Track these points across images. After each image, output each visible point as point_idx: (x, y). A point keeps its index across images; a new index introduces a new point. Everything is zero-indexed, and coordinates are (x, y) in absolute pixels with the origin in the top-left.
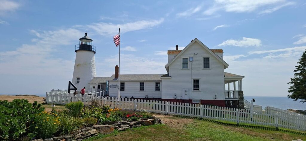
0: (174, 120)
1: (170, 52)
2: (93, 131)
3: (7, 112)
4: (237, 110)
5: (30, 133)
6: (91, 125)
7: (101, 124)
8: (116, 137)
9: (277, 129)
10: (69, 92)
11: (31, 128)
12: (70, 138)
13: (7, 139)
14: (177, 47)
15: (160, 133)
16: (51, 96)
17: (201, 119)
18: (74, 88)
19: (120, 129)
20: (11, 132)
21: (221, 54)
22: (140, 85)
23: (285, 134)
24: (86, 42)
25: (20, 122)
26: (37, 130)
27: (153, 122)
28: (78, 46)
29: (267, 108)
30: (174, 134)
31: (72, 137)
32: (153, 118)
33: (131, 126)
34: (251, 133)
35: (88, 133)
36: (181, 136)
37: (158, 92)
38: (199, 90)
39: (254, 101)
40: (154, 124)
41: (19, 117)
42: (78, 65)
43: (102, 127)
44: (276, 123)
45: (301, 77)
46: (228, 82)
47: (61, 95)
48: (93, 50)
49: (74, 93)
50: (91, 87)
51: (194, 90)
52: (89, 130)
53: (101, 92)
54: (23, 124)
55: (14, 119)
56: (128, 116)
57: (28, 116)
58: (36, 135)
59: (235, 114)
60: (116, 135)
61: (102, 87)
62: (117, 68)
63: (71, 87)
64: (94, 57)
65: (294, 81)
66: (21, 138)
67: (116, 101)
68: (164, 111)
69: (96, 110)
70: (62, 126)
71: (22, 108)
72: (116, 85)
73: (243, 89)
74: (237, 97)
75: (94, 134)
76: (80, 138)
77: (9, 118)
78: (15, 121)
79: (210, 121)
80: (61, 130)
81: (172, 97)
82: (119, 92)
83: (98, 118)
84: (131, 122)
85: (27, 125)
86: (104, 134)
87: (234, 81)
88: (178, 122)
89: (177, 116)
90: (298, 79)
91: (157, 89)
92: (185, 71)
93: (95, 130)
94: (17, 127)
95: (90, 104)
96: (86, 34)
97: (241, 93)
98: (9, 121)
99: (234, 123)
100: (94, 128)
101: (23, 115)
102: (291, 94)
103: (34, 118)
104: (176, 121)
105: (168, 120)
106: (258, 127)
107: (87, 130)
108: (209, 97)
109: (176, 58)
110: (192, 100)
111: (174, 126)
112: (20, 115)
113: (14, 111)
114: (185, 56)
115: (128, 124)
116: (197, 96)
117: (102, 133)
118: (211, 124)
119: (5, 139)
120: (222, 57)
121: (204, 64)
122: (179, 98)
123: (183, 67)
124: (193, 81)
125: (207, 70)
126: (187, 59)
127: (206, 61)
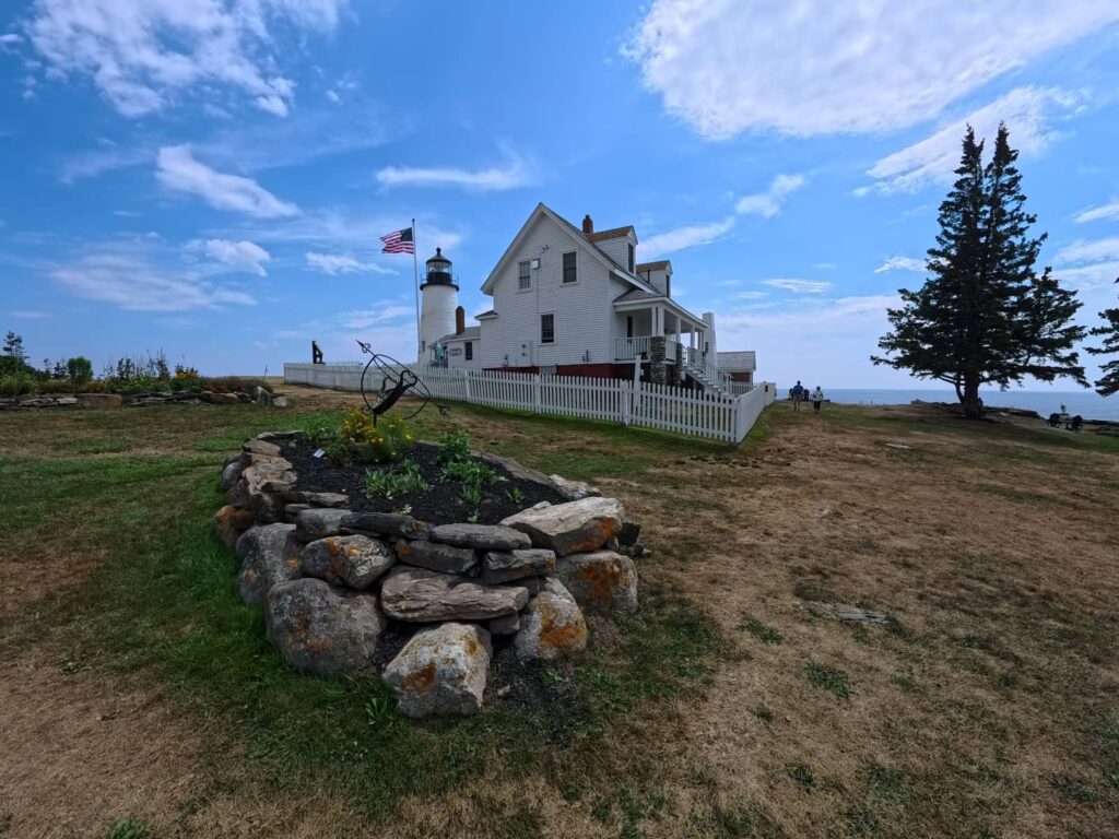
2: (68, 400)
24: (440, 268)
28: (425, 277)
35: (56, 401)
38: (552, 341)
51: (543, 341)
52: (61, 398)
72: (457, 350)
76: (30, 406)
81: (499, 364)
86: (91, 407)
92: (524, 296)
96: (439, 250)
100: (76, 396)
107: (56, 398)
109: (503, 263)
110: (538, 368)
114: (524, 257)
116: (550, 356)
117: (87, 404)
121: (565, 270)
122: (512, 364)
123: (521, 286)
124: (540, 319)
125: (570, 288)
126: (528, 263)
127: (569, 261)
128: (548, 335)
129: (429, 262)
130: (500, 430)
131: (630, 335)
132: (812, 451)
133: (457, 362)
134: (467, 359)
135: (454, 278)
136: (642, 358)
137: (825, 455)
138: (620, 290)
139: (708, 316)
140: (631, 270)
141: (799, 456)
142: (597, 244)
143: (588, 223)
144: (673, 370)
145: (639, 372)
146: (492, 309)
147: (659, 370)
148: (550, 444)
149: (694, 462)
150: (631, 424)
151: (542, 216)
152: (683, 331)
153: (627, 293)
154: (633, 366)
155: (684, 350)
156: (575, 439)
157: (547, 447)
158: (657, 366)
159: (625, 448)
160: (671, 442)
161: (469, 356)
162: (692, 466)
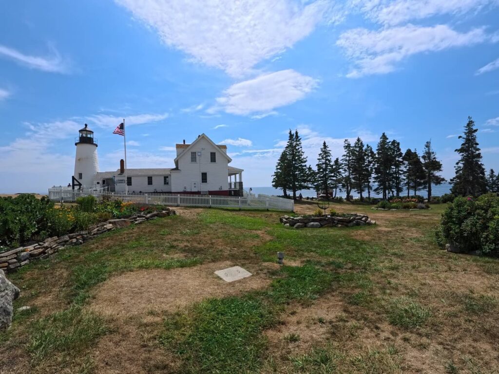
0: (186, 211)
1: (178, 146)
2: (109, 226)
3: (14, 209)
4: (240, 198)
5: (43, 231)
6: (106, 220)
7: (115, 219)
8: (134, 230)
9: (268, 210)
10: (73, 188)
11: (43, 225)
12: (86, 234)
13: (18, 239)
14: (184, 141)
15: (177, 223)
16: (54, 192)
17: (210, 207)
18: (77, 183)
19: (136, 222)
20: (22, 231)
21: (225, 149)
22: (148, 180)
23: (274, 214)
24: (86, 135)
25: (30, 220)
26: (50, 227)
27: (168, 214)
29: (259, 196)
30: (190, 223)
31: (89, 233)
32: (168, 210)
33: (147, 219)
34: (251, 215)
35: (105, 228)
36: (196, 223)
37: (166, 186)
38: (206, 182)
39: (251, 190)
40: (169, 215)
41: (28, 214)
42: (79, 160)
43: (118, 221)
44: (267, 206)
45: (281, 171)
46: (230, 175)
47: (66, 192)
48: (94, 143)
49: (80, 189)
50: (95, 182)
51: (202, 182)
52: (105, 225)
53: (106, 187)
54: (33, 221)
55: (23, 216)
56: (142, 210)
57: (38, 213)
58: (49, 233)
59: (237, 202)
60: (133, 229)
61: (108, 182)
62: (122, 162)
63: (76, 183)
64: (96, 150)
65: (277, 174)
66: (33, 237)
67: (124, 195)
68: (175, 204)
69: (108, 205)
70: (77, 222)
71: (30, 204)
72: (122, 180)
73: (243, 181)
74: (238, 187)
75: (111, 229)
76: (97, 234)
77: (17, 216)
78: (24, 218)
79: (218, 209)
80: (76, 227)
81: (181, 190)
82: (127, 187)
83: (113, 213)
84: (146, 214)
85: (38, 222)
86: (121, 228)
87: (235, 174)
88: (190, 212)
89: (189, 207)
90: (279, 172)
91: (166, 183)
92: (194, 165)
93: (111, 225)
94: (28, 225)
95: (102, 199)
96: (86, 125)
97: (241, 184)
98: (18, 218)
99: (237, 209)
100: (110, 223)
101: (32, 211)
102: (274, 183)
103: (44, 215)
104: (189, 211)
105: (181, 211)
106: (255, 210)
107: (103, 225)
108: (216, 188)
109: (185, 152)
110: (200, 192)
111: (188, 216)
112: (28, 212)
113: (22, 208)
114: (194, 151)
115: (144, 217)
116: (205, 188)
117: (119, 227)
118: (219, 211)
119: (16, 239)
120: (226, 152)
121: (211, 158)
122: (189, 190)
123: (192, 161)
124: (201, 174)
125: (214, 164)
126: (196, 153)
127: (213, 155)
128: (204, 180)
129: (80, 131)
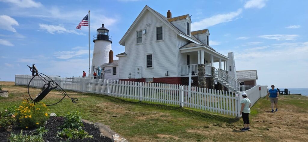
24: (104, 33)
38: (152, 67)
51: (147, 67)
72: (109, 70)
81: (127, 77)
92: (139, 46)
96: (103, 25)
97: (200, 67)
109: (129, 32)
110: (145, 79)
114: (139, 29)
116: (149, 74)
121: (157, 35)
122: (133, 77)
123: (138, 42)
124: (146, 57)
125: (160, 43)
126: (141, 32)
127: (159, 31)
128: (149, 64)
129: (98, 30)
130: (120, 109)
131: (188, 63)
132: (284, 122)
133: (109, 76)
134: (114, 75)
135: (110, 37)
136: (192, 74)
137: (291, 125)
138: (182, 43)
139: (231, 54)
140: (188, 34)
141: (275, 125)
142: (172, 23)
143: (169, 14)
144: (210, 80)
145: (191, 81)
146: (124, 52)
147: (202, 80)
148: (142, 116)
149: (214, 127)
150: (184, 107)
151: (147, 11)
152: (214, 62)
153: (186, 45)
154: (188, 78)
155: (216, 70)
156: (156, 114)
157: (141, 118)
158: (201, 78)
159: (179, 119)
160: (204, 116)
161: (115, 73)
162: (212, 129)
